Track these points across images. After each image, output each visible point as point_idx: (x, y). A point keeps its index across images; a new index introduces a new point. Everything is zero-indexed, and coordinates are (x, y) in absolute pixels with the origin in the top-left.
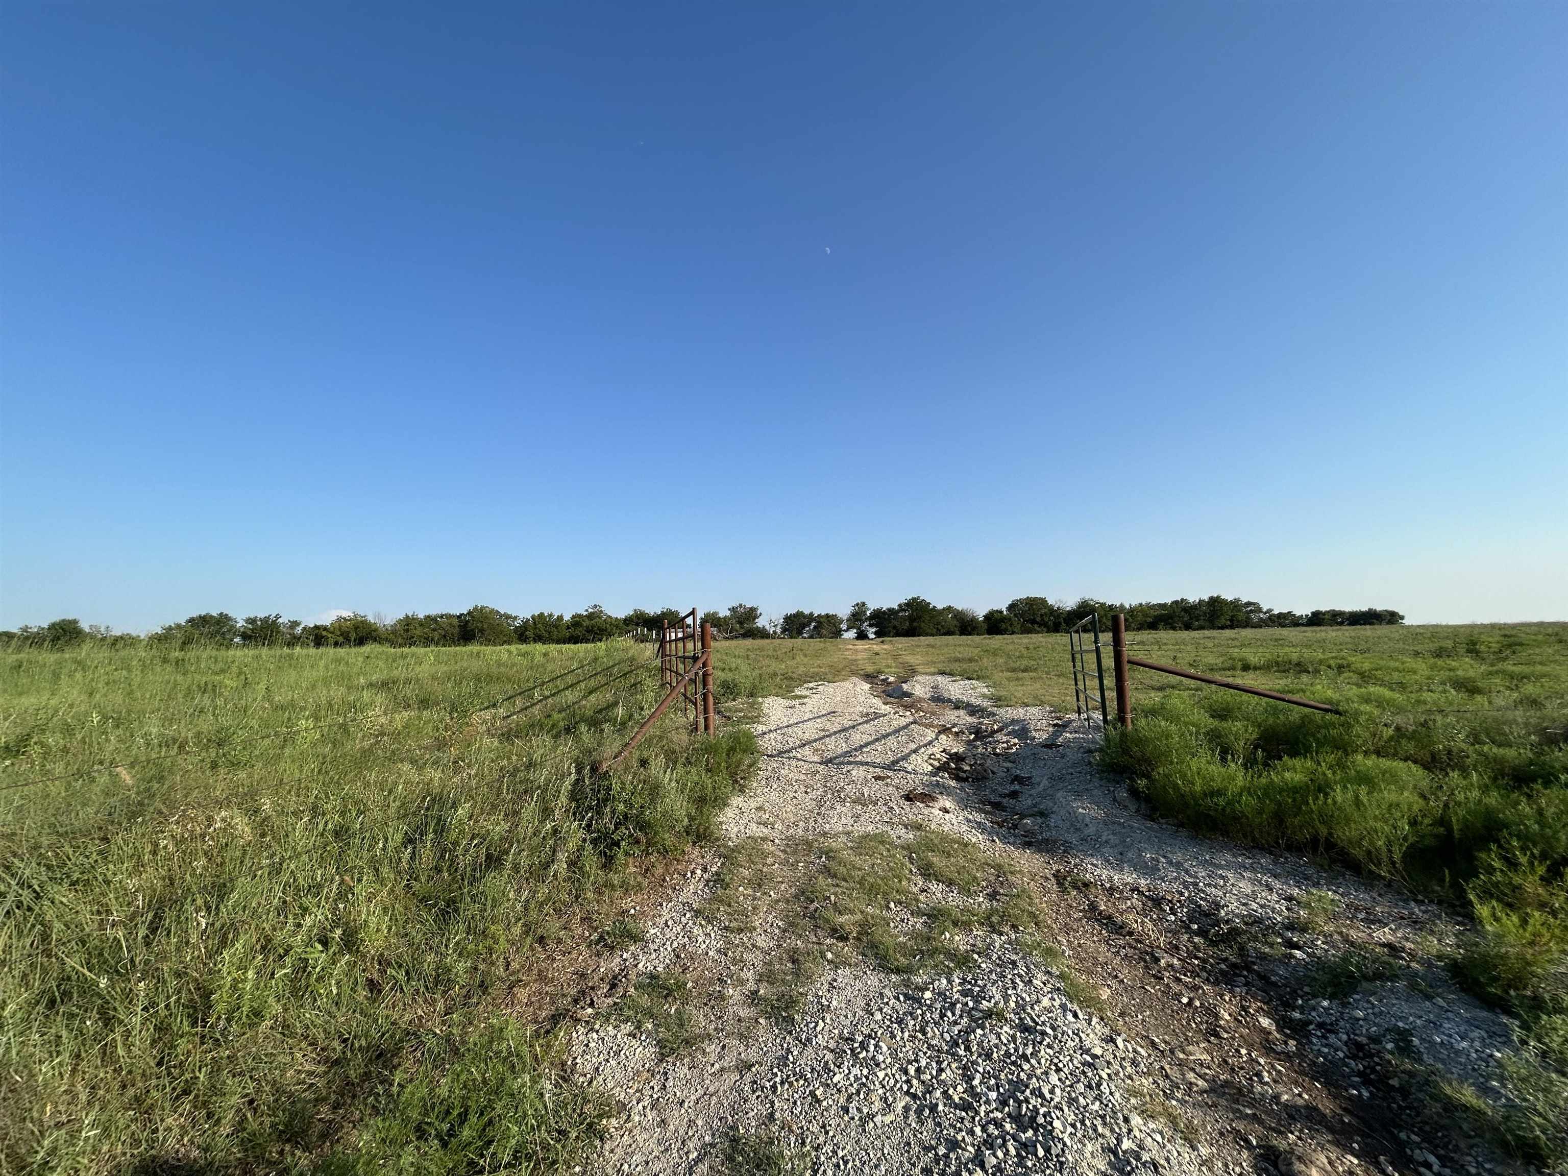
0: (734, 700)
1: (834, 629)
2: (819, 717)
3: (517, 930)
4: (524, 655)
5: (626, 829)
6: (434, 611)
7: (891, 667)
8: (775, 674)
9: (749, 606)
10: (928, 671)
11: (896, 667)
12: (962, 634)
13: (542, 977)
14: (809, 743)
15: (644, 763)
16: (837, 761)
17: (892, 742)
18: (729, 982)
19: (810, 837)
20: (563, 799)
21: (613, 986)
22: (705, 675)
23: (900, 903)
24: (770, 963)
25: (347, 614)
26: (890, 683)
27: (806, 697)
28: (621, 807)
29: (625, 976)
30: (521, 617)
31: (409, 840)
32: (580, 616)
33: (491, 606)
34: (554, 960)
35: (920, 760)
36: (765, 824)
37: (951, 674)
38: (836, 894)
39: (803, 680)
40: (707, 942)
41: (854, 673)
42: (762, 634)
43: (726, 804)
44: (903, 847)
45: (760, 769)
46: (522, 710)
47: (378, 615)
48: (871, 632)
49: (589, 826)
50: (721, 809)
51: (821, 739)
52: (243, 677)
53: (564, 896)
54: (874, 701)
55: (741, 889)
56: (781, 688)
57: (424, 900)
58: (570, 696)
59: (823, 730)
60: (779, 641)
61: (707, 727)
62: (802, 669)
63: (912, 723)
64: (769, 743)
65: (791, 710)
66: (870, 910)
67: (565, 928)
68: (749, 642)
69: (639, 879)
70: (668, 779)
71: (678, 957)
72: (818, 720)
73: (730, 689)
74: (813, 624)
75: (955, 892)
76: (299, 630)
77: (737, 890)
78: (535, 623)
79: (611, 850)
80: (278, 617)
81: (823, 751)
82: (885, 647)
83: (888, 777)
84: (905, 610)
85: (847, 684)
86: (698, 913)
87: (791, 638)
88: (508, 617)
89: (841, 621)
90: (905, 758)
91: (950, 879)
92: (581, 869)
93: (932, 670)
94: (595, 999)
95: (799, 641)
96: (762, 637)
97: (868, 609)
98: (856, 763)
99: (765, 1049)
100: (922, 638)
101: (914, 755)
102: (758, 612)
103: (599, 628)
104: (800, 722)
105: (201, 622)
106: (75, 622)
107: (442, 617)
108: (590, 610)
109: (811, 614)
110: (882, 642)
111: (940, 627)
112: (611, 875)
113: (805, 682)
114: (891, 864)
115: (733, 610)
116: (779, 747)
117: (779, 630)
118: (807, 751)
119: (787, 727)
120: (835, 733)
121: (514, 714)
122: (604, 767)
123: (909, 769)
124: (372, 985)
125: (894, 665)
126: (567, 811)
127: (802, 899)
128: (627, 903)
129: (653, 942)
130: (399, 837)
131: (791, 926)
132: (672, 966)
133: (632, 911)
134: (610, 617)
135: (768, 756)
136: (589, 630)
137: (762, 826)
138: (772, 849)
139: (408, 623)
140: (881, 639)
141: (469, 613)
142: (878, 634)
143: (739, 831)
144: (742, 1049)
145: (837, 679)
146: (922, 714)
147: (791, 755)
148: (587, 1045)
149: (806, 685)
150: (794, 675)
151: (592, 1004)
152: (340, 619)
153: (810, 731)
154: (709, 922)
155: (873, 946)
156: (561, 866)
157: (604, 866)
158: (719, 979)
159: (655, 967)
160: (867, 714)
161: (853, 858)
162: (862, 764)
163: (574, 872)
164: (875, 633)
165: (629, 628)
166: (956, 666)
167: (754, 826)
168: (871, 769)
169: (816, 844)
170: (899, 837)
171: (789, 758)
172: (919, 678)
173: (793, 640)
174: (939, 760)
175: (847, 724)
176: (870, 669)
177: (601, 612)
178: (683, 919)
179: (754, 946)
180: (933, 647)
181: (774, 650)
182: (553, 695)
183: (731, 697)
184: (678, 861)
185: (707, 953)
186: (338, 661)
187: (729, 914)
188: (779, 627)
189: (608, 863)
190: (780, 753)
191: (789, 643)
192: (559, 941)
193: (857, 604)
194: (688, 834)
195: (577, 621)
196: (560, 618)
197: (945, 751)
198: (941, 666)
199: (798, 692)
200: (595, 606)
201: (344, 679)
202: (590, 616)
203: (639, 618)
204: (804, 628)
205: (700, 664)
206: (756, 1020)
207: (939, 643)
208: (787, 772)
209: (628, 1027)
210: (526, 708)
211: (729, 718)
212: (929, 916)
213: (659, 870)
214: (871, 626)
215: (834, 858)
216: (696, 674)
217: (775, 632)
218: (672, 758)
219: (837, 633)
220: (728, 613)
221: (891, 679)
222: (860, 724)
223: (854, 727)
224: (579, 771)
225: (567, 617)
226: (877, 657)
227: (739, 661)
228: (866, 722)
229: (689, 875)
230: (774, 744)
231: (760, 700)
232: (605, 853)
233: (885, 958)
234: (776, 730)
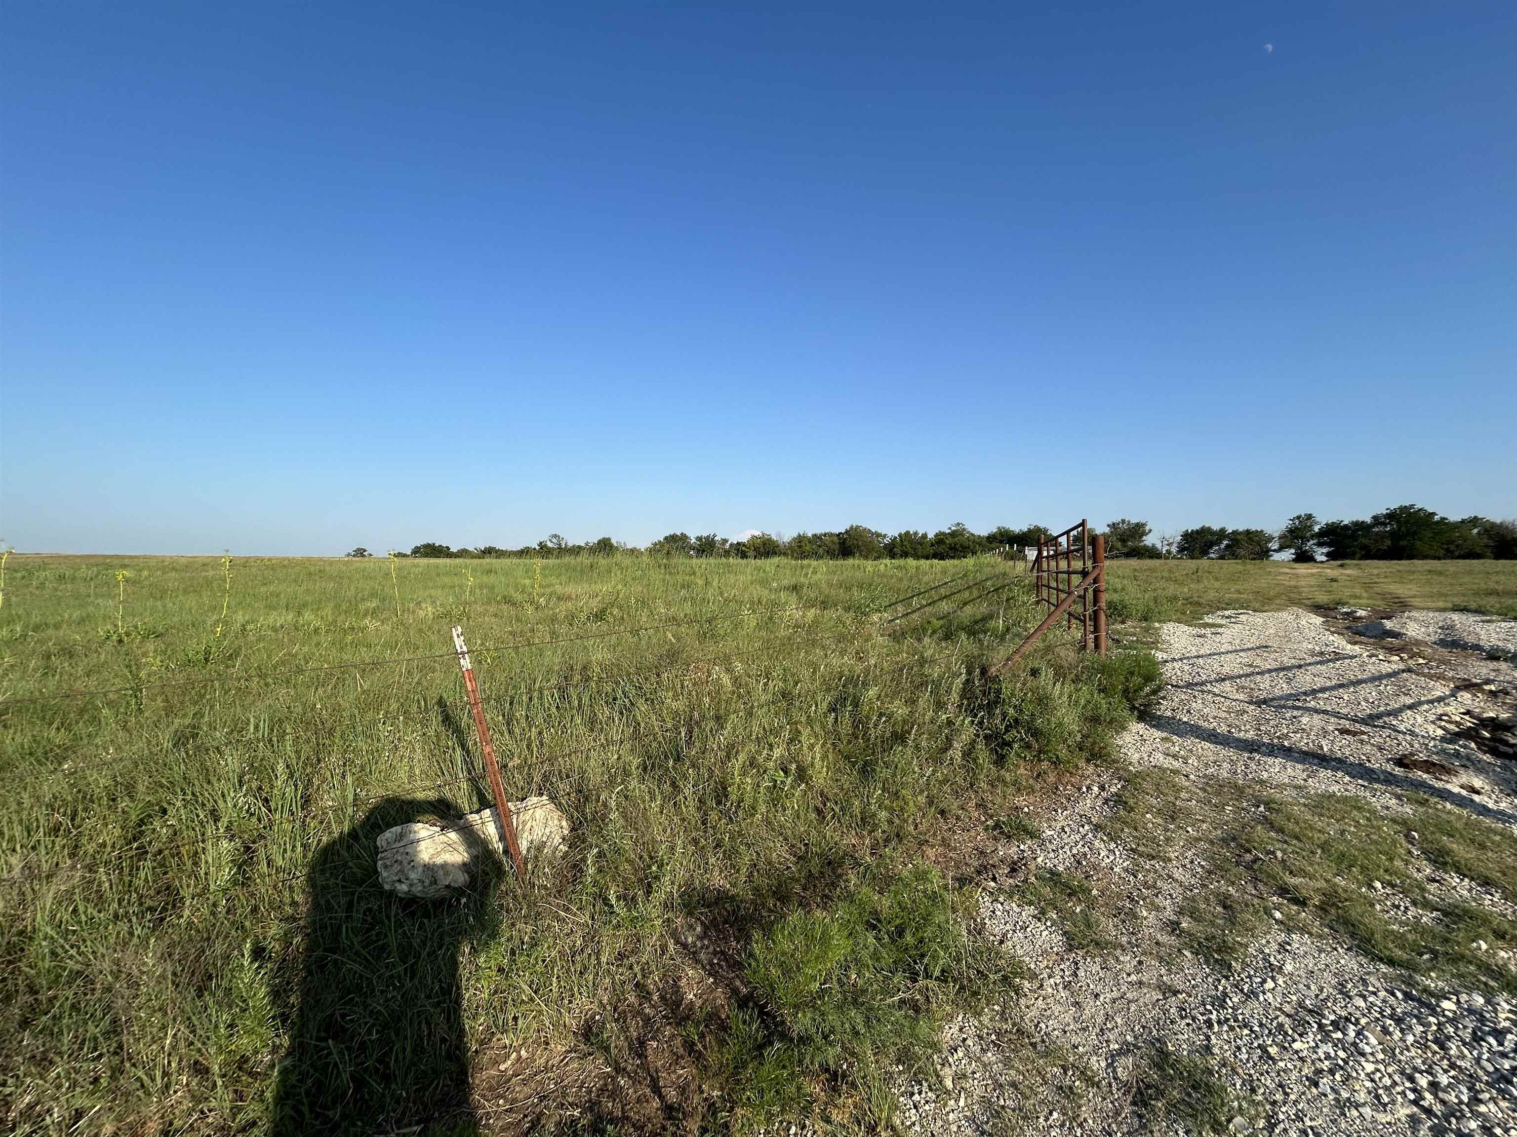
0: (1123, 622)
1: (1257, 549)
2: (1243, 650)
3: (922, 799)
4: (899, 568)
5: (1018, 732)
6: (819, 531)
7: (1360, 597)
8: (1175, 598)
9: (1134, 521)
10: (1433, 605)
11: (1369, 598)
12: (1497, 557)
13: (945, 843)
14: (1231, 678)
15: (1035, 673)
16: (1275, 703)
17: (1369, 692)
18: (1141, 903)
19: (1240, 782)
20: (955, 696)
21: (1013, 870)
22: (1096, 592)
23: (1393, 886)
24: (1193, 899)
25: (757, 533)
26: (1360, 618)
27: (1221, 626)
28: (1011, 711)
29: (1024, 865)
30: (890, 535)
31: (832, 709)
32: (943, 534)
33: (864, 526)
34: (954, 832)
35: (1420, 720)
36: (1175, 757)
37: (1478, 611)
38: (1284, 852)
39: (1216, 606)
40: (1112, 858)
41: (1293, 602)
42: (1152, 553)
43: (1124, 728)
44: (1394, 821)
45: (1164, 698)
46: (903, 616)
47: (779, 534)
48: (1320, 553)
49: (981, 723)
50: (1117, 733)
51: (1247, 675)
52: (704, 577)
53: (961, 781)
54: (1331, 638)
55: (1148, 816)
56: (1184, 613)
57: (847, 758)
58: (945, 607)
59: (1251, 666)
60: (1175, 562)
61: (1097, 646)
62: (1212, 595)
63: (1403, 671)
64: (1170, 672)
65: (1201, 640)
66: (1338, 879)
67: (963, 809)
68: (1134, 563)
69: (1031, 781)
70: (1059, 692)
71: (1079, 863)
72: (1241, 654)
73: (1118, 612)
74: (1225, 542)
75: (1497, 895)
76: (727, 546)
77: (1143, 815)
78: (901, 540)
79: (1002, 749)
80: (715, 536)
81: (1252, 689)
82: (1348, 572)
83: (1363, 733)
84: (1384, 524)
85: (1284, 615)
86: (1097, 828)
87: (1192, 558)
88: (878, 535)
89: (1270, 539)
90: (1395, 713)
91: (1487, 877)
92: (974, 760)
93: (1441, 604)
94: (997, 876)
95: (1204, 562)
96: (1151, 557)
97: (1317, 523)
98: (1307, 709)
99: (1193, 982)
100: (1416, 562)
101: (1409, 712)
102: (1147, 528)
103: (961, 546)
104: (1215, 654)
105: (672, 539)
106: (609, 539)
107: (825, 535)
108: (953, 528)
109: (1223, 530)
110: (1342, 566)
111: (1452, 547)
112: (1003, 772)
113: (1219, 609)
114: (1374, 837)
115: (1113, 526)
116: (1187, 677)
117: (1174, 549)
118: (1227, 686)
119: (1198, 657)
120: (1270, 671)
121: (897, 618)
122: (993, 671)
123: (1402, 728)
124: (819, 811)
125: (1365, 595)
126: (960, 706)
127: (1232, 845)
128: (1020, 801)
129: (1050, 842)
130: (825, 705)
131: (1217, 869)
132: (1072, 869)
133: (1026, 810)
134: (973, 535)
135: (1173, 686)
136: (953, 548)
137: (1170, 758)
138: (1187, 784)
139: (800, 540)
140: (1339, 562)
141: (847, 532)
142: (1331, 556)
143: (1142, 758)
144: (1163, 971)
145: (1266, 608)
146: (1421, 661)
147: (1205, 688)
148: (994, 913)
149: (1219, 613)
150: (1202, 601)
151: (994, 879)
152: (753, 537)
153: (1231, 665)
154: (1112, 839)
155: (1347, 922)
156: (956, 753)
157: (995, 763)
158: (1129, 897)
159: (1055, 866)
160: (1322, 654)
161: (1308, 817)
162: (1317, 711)
163: (968, 761)
164: (1328, 555)
165: (993, 546)
166: (1492, 600)
167: (1161, 757)
168: (1332, 720)
169: (1247, 790)
170: (1387, 808)
171: (1203, 692)
172: (1415, 614)
173: (1194, 561)
174: (1457, 724)
175: (1289, 663)
176: (1322, 598)
177: (964, 530)
178: (1081, 829)
179: (1170, 877)
180: (1440, 573)
181: (1170, 571)
182: (930, 604)
183: (1120, 619)
184: (1071, 773)
185: (1112, 869)
186: (758, 569)
187: (1135, 837)
188: (1175, 545)
189: (1000, 761)
190: (1189, 685)
191: (1190, 564)
192: (958, 818)
193: (1299, 517)
194: (1081, 749)
195: (940, 538)
196: (925, 536)
197: (1468, 713)
198: (1457, 600)
199: (1208, 619)
200: (958, 524)
201: (764, 583)
202: (953, 534)
203: (1002, 536)
204: (1211, 547)
205: (1090, 579)
206: (1179, 950)
207: (1452, 569)
208: (1201, 706)
209: (1032, 910)
210: (907, 614)
211: (1118, 641)
212: (1446, 914)
213: (1052, 778)
214: (1320, 545)
215: (1278, 811)
216: (1086, 590)
217: (1169, 552)
218: (1060, 673)
219: (1264, 554)
220: (1107, 530)
221: (1361, 613)
222: (1310, 664)
223: (1300, 667)
224: (969, 672)
225: (931, 535)
226: (1335, 584)
227: (1125, 582)
228: (1321, 663)
229: (1084, 789)
230: (1179, 673)
231: (1157, 625)
232: (997, 752)
233: (1369, 941)
234: (1181, 660)
